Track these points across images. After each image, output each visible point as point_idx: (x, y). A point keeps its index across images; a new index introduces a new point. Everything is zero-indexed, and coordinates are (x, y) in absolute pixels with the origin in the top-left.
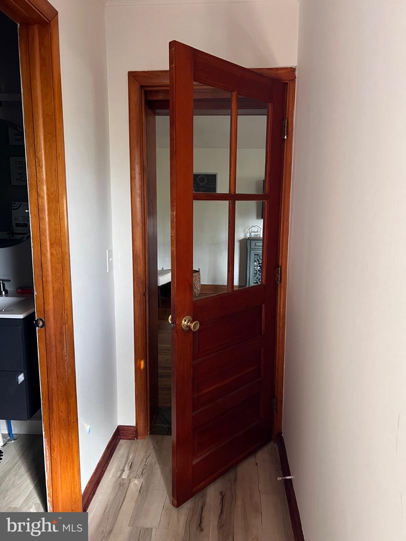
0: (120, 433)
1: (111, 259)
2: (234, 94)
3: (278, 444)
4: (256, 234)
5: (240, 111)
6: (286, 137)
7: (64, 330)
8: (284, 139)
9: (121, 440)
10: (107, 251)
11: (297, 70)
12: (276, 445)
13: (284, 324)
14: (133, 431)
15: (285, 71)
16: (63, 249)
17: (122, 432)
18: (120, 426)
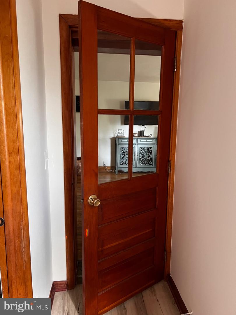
0: (56, 287)
1: (47, 159)
2: (133, 39)
3: (167, 282)
4: (121, 134)
5: (137, 51)
6: (175, 70)
7: (22, 226)
8: (174, 71)
9: (55, 292)
10: (45, 153)
11: (184, 22)
12: (166, 283)
13: (172, 201)
14: (65, 284)
15: (176, 22)
16: (20, 157)
17: (57, 286)
18: (54, 282)
